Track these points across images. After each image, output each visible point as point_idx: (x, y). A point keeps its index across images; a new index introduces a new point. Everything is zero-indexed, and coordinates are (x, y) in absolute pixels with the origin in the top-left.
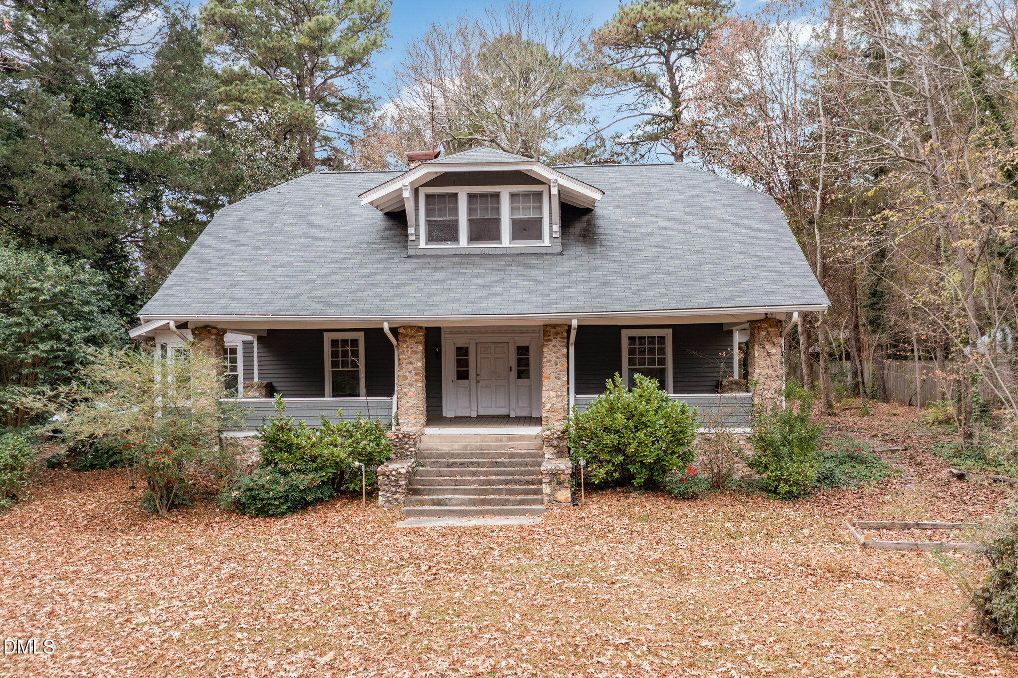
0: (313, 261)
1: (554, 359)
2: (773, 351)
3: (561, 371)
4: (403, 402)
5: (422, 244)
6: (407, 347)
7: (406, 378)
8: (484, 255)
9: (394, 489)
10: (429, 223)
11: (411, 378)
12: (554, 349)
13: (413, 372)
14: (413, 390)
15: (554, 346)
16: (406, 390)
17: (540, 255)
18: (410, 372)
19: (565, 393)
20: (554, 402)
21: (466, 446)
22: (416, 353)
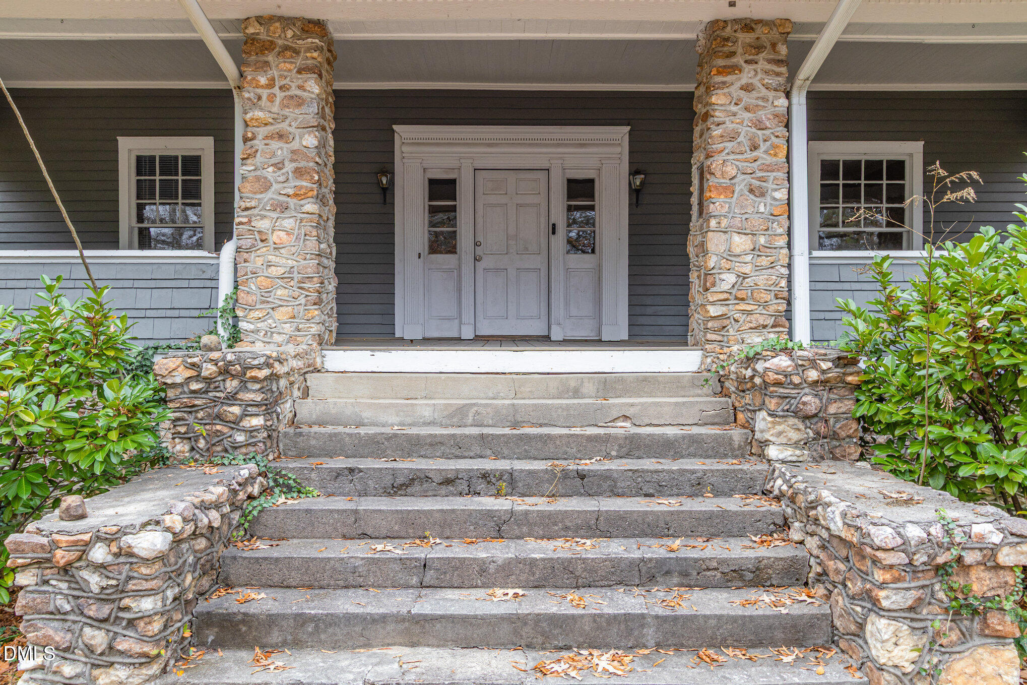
1: (746, 132)
3: (769, 168)
4: (256, 261)
6: (271, 84)
7: (266, 186)
11: (283, 185)
12: (748, 99)
13: (289, 167)
14: (288, 223)
15: (748, 88)
16: (263, 225)
18: (279, 166)
19: (782, 242)
20: (747, 269)
21: (462, 410)
22: (300, 102)
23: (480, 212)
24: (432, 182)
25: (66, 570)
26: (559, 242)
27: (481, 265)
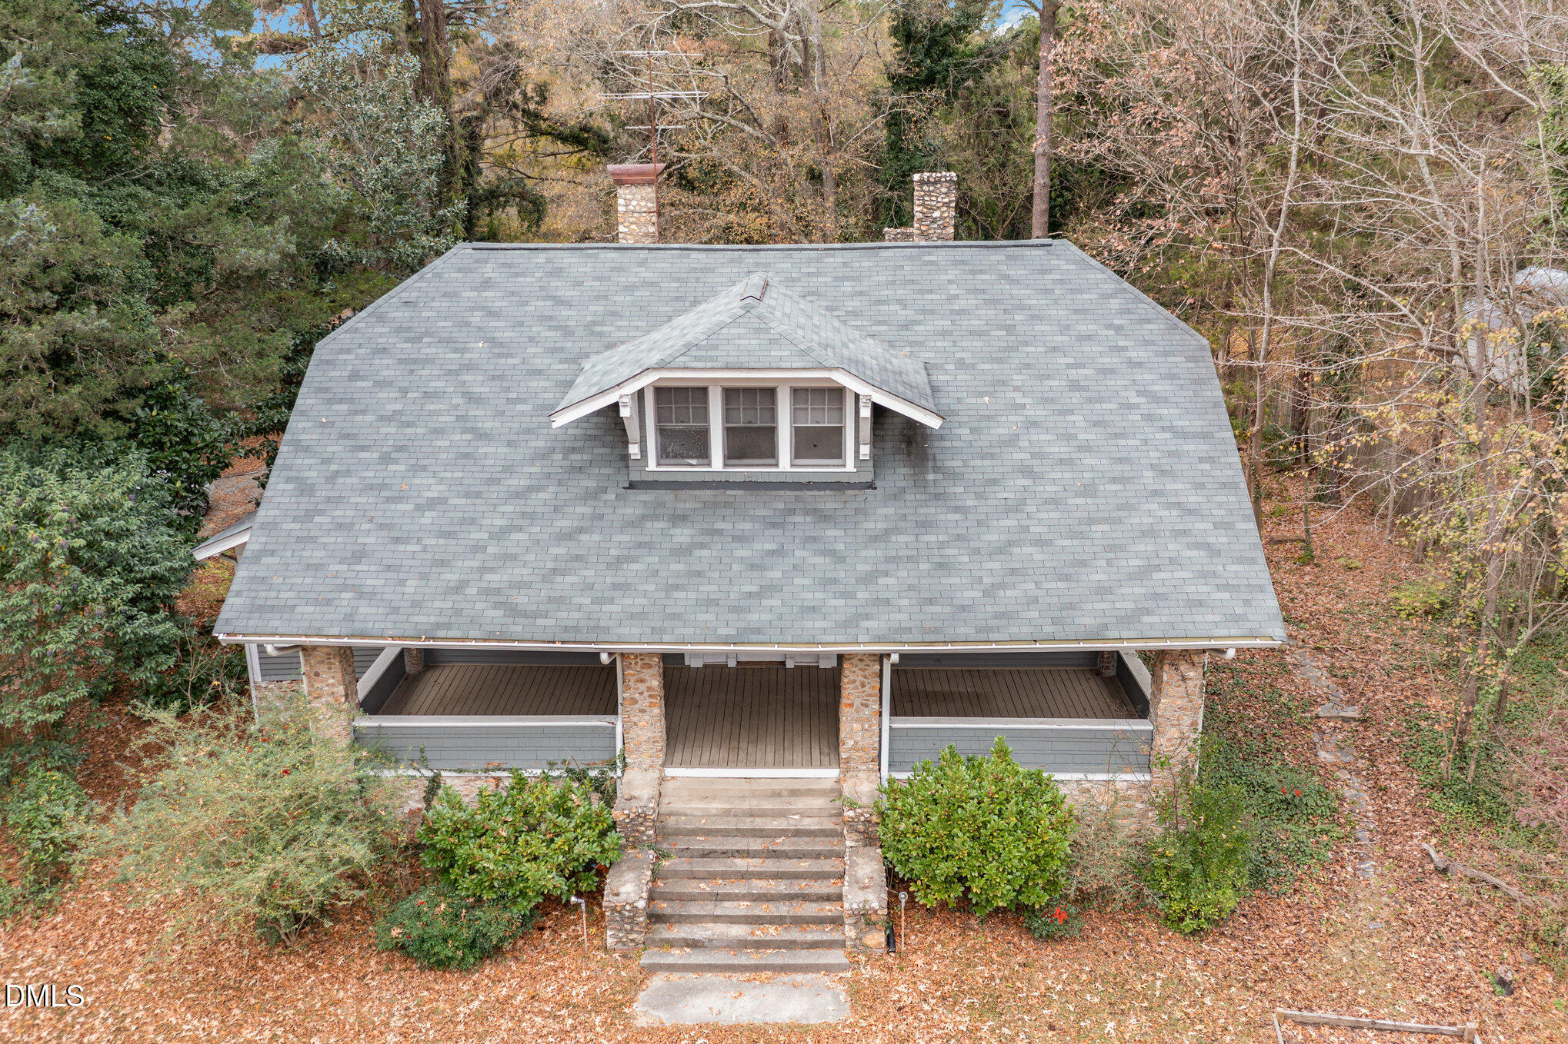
0: (478, 495)
1: (859, 679)
2: (1192, 674)
3: (870, 695)
4: (632, 734)
5: (652, 465)
7: (636, 702)
8: (750, 485)
9: (628, 927)
10: (662, 432)
11: (644, 702)
12: (861, 666)
13: (646, 694)
14: (647, 718)
16: (635, 719)
17: (838, 486)
18: (641, 693)
19: (876, 727)
21: (728, 810)
22: (650, 666)
25: (619, 912)
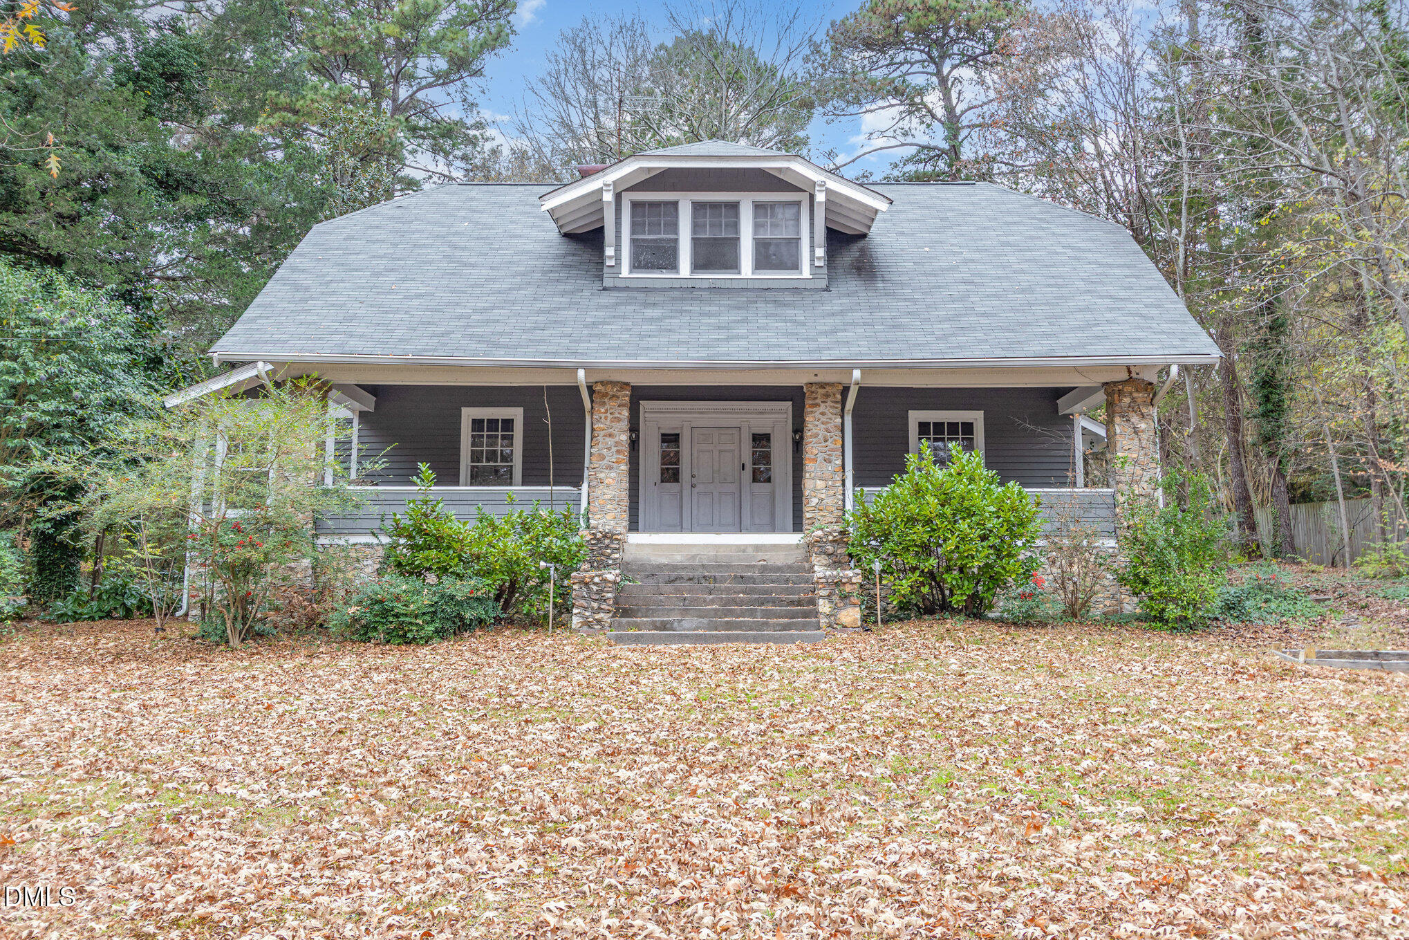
0: (464, 292)
1: (822, 433)
2: (1143, 426)
3: (832, 450)
4: (598, 492)
5: (625, 271)
6: (606, 412)
7: (603, 458)
8: (715, 290)
9: (595, 605)
10: (634, 241)
11: (611, 457)
12: (823, 419)
13: (614, 449)
14: (613, 475)
15: (823, 414)
16: (602, 475)
17: (796, 290)
18: (609, 449)
19: (839, 483)
20: (823, 496)
21: (694, 557)
22: (619, 420)
23: (695, 454)
24: (663, 435)
25: (587, 584)
26: (747, 475)
27: (695, 490)
